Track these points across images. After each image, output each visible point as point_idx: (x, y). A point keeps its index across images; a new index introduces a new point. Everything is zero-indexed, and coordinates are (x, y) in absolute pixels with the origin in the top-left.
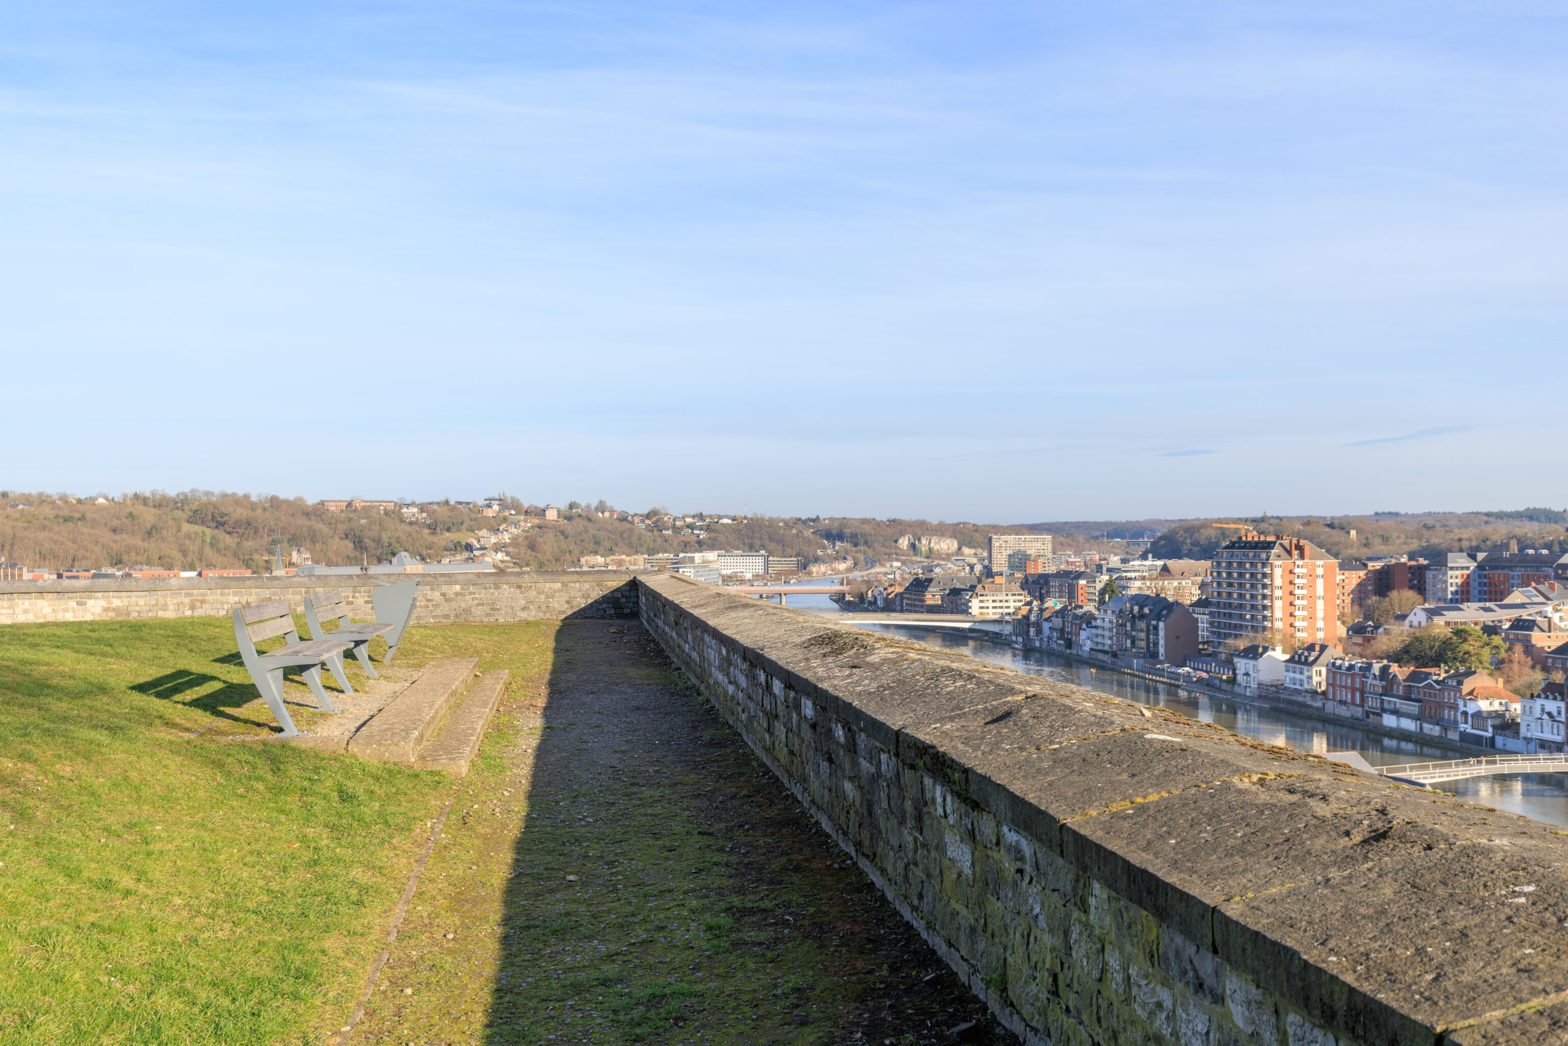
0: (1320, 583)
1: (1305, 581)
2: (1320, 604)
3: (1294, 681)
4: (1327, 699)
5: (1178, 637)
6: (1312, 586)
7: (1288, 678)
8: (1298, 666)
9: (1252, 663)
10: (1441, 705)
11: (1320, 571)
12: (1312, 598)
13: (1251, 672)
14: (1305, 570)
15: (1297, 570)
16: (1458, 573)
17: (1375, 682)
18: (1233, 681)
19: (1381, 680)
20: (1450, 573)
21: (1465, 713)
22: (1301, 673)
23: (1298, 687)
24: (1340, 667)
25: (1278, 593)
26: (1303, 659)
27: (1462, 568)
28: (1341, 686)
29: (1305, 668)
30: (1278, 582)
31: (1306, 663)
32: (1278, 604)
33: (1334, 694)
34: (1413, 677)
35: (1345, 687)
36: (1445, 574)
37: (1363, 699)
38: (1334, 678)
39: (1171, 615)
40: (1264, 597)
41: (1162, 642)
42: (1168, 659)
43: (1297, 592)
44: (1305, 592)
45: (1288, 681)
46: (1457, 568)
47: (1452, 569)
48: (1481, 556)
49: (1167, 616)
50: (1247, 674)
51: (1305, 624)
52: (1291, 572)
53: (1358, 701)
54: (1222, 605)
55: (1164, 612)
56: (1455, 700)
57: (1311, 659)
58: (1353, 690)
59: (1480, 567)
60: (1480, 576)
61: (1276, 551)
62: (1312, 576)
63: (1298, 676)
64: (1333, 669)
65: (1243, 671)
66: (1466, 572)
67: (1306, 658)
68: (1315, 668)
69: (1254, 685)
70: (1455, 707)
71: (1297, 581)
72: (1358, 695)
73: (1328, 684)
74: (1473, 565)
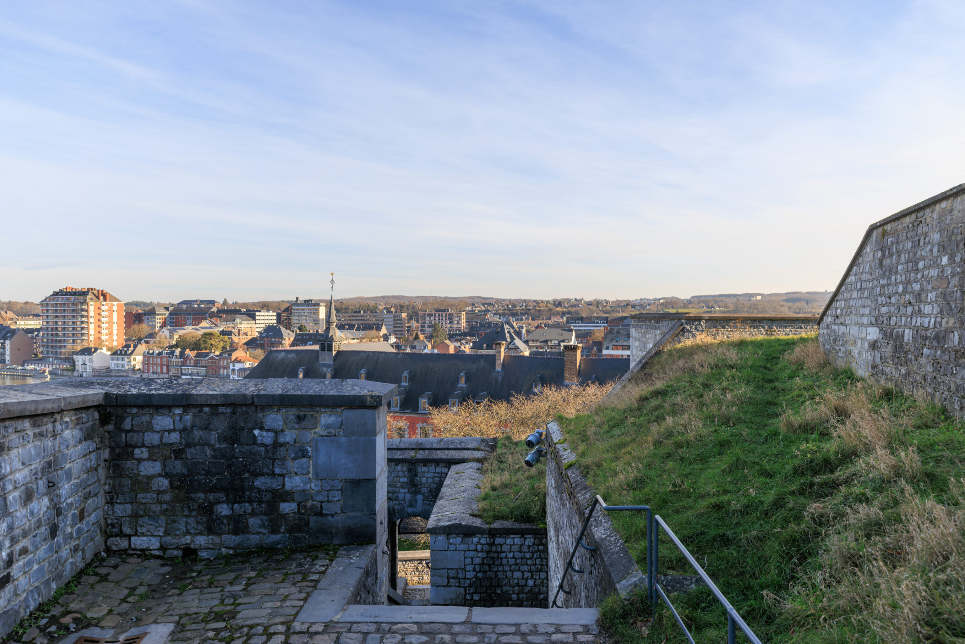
0: (115, 315)
1: (107, 313)
2: (115, 326)
3: (116, 365)
4: (143, 372)
5: (19, 350)
6: (111, 316)
7: (114, 364)
8: (120, 357)
9: (87, 357)
10: (218, 368)
11: (115, 308)
12: (111, 323)
13: (87, 363)
14: (107, 307)
15: (102, 307)
16: (160, 317)
17: (177, 360)
18: (74, 370)
19: (181, 358)
20: (157, 317)
21: (234, 370)
22: (123, 360)
23: (120, 368)
24: (152, 354)
25: (91, 320)
26: (123, 353)
27: (162, 314)
28: (153, 364)
29: (126, 357)
30: (91, 313)
31: (126, 354)
32: (92, 326)
33: (148, 369)
34: (198, 355)
35: (157, 364)
36: (154, 318)
37: (168, 370)
38: (148, 360)
39: (15, 336)
40: (82, 322)
41: (8, 353)
42: (13, 362)
43: (103, 319)
44: (107, 319)
45: (113, 366)
46: (160, 314)
47: (158, 314)
48: (171, 308)
49: (11, 337)
50: (84, 364)
51: (107, 337)
52: (99, 308)
53: (165, 371)
54: (50, 329)
55: (9, 335)
56: (227, 363)
57: (130, 352)
58: (162, 365)
59: (171, 314)
60: (171, 319)
61: (90, 296)
62: (111, 311)
63: (120, 362)
64: (148, 356)
65: (81, 362)
66: (164, 316)
67: (126, 352)
68: (133, 357)
69: (89, 370)
70: (227, 368)
71: (103, 313)
72: (165, 368)
73: (143, 364)
74: (167, 313)
